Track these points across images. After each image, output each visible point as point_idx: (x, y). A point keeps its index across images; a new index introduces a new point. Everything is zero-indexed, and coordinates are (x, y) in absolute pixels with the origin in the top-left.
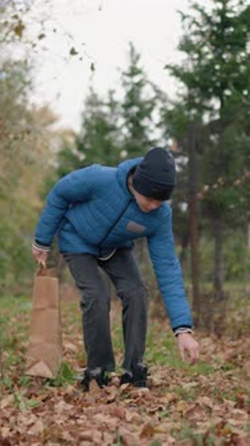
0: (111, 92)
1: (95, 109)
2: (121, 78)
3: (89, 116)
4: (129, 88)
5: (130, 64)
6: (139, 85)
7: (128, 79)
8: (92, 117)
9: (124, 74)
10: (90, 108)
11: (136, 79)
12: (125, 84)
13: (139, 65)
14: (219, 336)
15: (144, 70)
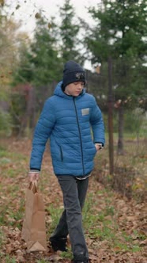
0: (53, 18)
1: (42, 27)
2: (59, 11)
3: (39, 31)
4: (64, 17)
5: (65, 3)
6: (71, 15)
7: (64, 12)
8: (41, 32)
9: (61, 8)
10: (39, 26)
11: (69, 12)
12: (62, 15)
13: (70, 4)
14: (130, 199)
15: (73, 7)
